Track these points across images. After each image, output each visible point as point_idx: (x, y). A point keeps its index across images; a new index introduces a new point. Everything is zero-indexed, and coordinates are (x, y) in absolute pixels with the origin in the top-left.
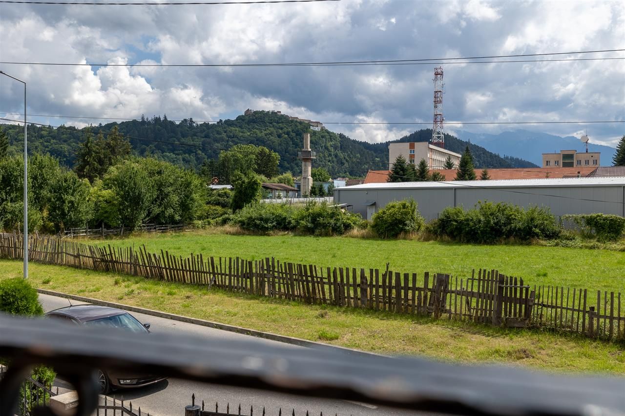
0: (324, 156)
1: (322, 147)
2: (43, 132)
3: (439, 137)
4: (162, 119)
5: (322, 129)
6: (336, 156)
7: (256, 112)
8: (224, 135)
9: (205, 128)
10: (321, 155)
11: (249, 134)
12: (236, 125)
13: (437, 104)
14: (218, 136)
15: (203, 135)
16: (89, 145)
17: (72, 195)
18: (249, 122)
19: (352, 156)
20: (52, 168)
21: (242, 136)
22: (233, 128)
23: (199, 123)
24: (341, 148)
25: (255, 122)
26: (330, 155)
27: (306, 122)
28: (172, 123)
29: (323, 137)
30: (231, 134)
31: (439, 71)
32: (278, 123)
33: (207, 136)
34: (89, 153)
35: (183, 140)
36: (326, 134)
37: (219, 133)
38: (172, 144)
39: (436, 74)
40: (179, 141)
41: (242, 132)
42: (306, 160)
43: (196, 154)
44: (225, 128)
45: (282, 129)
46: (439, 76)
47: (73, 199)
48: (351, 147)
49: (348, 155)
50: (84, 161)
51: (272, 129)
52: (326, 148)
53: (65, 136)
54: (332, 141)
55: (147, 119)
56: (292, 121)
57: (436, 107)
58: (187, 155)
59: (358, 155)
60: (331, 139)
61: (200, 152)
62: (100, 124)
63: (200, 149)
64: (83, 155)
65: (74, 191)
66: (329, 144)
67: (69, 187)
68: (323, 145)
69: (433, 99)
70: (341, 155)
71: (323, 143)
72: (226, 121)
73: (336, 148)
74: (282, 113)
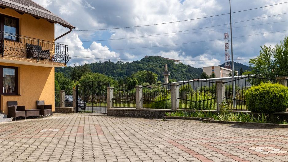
0: (181, 76)
1: (180, 71)
2: (58, 69)
3: (228, 64)
4: (108, 62)
5: (180, 63)
6: (187, 75)
7: (149, 57)
8: (135, 68)
9: (127, 65)
10: (180, 75)
11: (146, 66)
12: (141, 63)
13: (227, 49)
14: (133, 68)
15: (126, 68)
16: (75, 71)
17: (68, 86)
18: (147, 61)
19: (194, 75)
20: (61, 77)
21: (143, 68)
22: (139, 64)
23: (124, 63)
24: (189, 71)
25: (149, 61)
26: (184, 75)
27: (173, 60)
28: (112, 63)
29: (180, 67)
30: (139, 67)
31: (227, 34)
32: (160, 61)
33: (128, 68)
34: (75, 74)
35: (117, 70)
36: (182, 65)
37: (133, 67)
38: (113, 73)
39: (225, 36)
40: (116, 71)
41: (144, 66)
42: (166, 75)
43: (123, 76)
44: (136, 64)
45: (161, 64)
46: (227, 37)
47: (68, 87)
48: (193, 71)
49: (192, 75)
50: (73, 77)
51: (157, 64)
52: (182, 72)
53: (67, 70)
54: (184, 68)
55: (102, 62)
56: (166, 60)
57: (226, 50)
58: (119, 77)
59: (197, 75)
60: (184, 67)
61: (125, 75)
62: (82, 65)
63: (125, 74)
64: (73, 75)
65: (68, 84)
66: (183, 70)
67: (67, 83)
68: (181, 70)
69: (225, 47)
70: (189, 75)
71: (180, 69)
72: (136, 62)
73: (186, 72)
74: (161, 57)
